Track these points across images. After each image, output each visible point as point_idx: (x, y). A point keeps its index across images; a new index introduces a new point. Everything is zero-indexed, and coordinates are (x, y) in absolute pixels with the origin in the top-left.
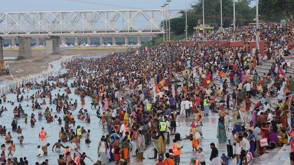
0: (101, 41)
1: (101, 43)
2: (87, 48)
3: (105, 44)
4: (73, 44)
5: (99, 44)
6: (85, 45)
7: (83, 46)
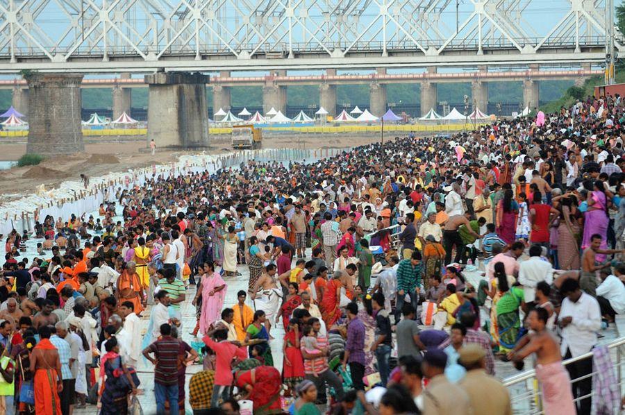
0: (426, 98)
1: (424, 107)
2: (363, 128)
3: (439, 110)
4: (312, 113)
5: (414, 110)
6: (356, 116)
7: (349, 118)
